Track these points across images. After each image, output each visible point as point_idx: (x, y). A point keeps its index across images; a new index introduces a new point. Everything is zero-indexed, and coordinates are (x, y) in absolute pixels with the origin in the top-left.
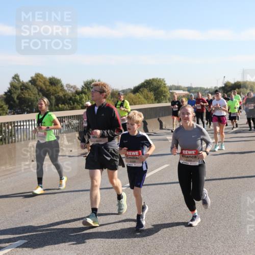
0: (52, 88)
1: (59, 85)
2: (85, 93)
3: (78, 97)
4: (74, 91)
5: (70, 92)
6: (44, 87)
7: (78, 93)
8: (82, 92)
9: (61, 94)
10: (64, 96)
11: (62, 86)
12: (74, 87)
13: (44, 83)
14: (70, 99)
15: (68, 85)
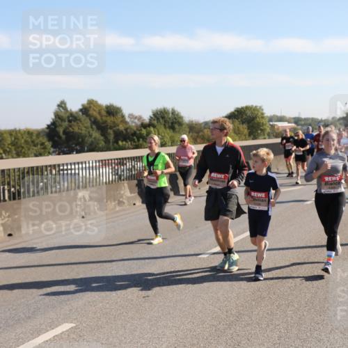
0: (110, 120)
1: (119, 116)
2: (154, 126)
3: (144, 132)
4: (139, 123)
5: (133, 124)
6: (99, 118)
7: (144, 126)
8: (150, 125)
9: (121, 127)
10: (126, 129)
11: (123, 116)
12: (140, 118)
13: (100, 113)
14: (134, 134)
15: (131, 116)
